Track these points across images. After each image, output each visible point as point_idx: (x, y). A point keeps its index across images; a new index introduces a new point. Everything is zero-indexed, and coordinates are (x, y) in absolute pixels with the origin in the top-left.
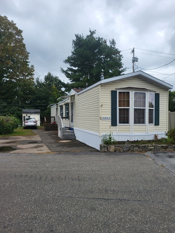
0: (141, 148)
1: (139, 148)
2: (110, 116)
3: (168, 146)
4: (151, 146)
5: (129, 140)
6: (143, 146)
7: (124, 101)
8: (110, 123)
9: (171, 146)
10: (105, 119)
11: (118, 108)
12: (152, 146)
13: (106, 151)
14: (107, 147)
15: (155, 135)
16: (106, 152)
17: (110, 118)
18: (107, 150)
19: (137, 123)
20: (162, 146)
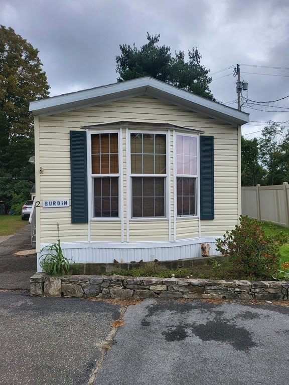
0: (131, 286)
1: (125, 288)
2: (67, 198)
3: (206, 284)
4: (156, 284)
5: (119, 261)
6: (136, 284)
7: (105, 158)
8: (69, 215)
9: (216, 284)
10: (52, 206)
11: (90, 176)
12: (162, 283)
13: (40, 292)
14: (43, 283)
15: (203, 244)
16: (39, 295)
17: (66, 203)
18: (43, 291)
19: (140, 216)
20: (190, 284)
